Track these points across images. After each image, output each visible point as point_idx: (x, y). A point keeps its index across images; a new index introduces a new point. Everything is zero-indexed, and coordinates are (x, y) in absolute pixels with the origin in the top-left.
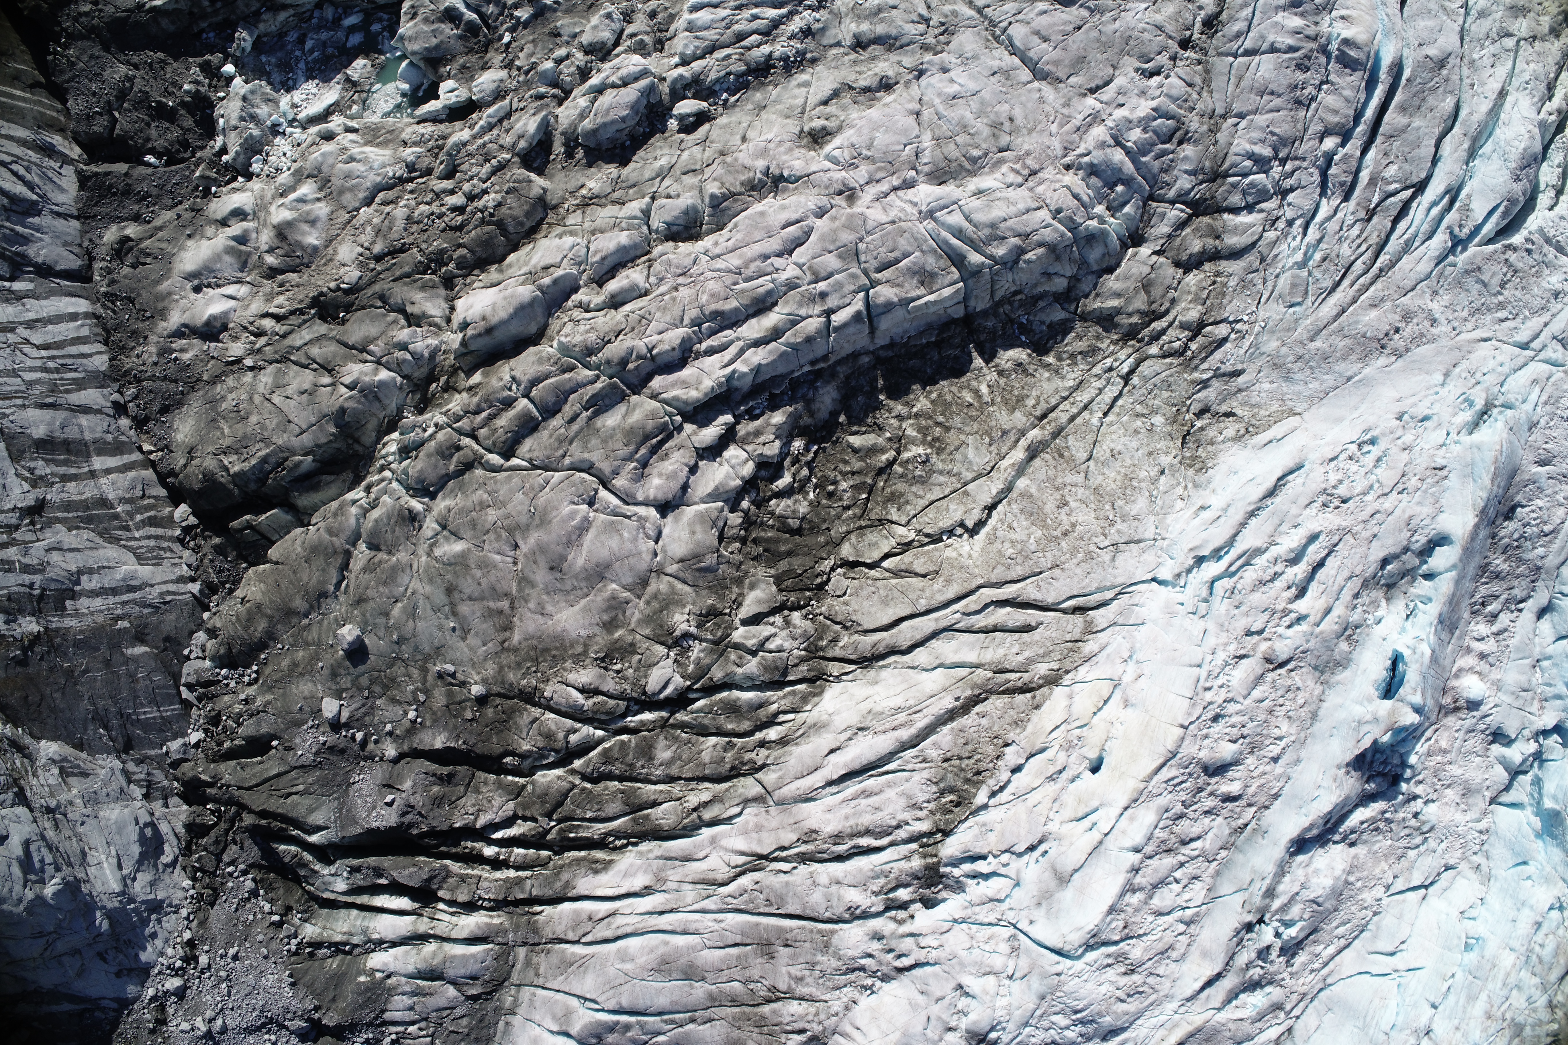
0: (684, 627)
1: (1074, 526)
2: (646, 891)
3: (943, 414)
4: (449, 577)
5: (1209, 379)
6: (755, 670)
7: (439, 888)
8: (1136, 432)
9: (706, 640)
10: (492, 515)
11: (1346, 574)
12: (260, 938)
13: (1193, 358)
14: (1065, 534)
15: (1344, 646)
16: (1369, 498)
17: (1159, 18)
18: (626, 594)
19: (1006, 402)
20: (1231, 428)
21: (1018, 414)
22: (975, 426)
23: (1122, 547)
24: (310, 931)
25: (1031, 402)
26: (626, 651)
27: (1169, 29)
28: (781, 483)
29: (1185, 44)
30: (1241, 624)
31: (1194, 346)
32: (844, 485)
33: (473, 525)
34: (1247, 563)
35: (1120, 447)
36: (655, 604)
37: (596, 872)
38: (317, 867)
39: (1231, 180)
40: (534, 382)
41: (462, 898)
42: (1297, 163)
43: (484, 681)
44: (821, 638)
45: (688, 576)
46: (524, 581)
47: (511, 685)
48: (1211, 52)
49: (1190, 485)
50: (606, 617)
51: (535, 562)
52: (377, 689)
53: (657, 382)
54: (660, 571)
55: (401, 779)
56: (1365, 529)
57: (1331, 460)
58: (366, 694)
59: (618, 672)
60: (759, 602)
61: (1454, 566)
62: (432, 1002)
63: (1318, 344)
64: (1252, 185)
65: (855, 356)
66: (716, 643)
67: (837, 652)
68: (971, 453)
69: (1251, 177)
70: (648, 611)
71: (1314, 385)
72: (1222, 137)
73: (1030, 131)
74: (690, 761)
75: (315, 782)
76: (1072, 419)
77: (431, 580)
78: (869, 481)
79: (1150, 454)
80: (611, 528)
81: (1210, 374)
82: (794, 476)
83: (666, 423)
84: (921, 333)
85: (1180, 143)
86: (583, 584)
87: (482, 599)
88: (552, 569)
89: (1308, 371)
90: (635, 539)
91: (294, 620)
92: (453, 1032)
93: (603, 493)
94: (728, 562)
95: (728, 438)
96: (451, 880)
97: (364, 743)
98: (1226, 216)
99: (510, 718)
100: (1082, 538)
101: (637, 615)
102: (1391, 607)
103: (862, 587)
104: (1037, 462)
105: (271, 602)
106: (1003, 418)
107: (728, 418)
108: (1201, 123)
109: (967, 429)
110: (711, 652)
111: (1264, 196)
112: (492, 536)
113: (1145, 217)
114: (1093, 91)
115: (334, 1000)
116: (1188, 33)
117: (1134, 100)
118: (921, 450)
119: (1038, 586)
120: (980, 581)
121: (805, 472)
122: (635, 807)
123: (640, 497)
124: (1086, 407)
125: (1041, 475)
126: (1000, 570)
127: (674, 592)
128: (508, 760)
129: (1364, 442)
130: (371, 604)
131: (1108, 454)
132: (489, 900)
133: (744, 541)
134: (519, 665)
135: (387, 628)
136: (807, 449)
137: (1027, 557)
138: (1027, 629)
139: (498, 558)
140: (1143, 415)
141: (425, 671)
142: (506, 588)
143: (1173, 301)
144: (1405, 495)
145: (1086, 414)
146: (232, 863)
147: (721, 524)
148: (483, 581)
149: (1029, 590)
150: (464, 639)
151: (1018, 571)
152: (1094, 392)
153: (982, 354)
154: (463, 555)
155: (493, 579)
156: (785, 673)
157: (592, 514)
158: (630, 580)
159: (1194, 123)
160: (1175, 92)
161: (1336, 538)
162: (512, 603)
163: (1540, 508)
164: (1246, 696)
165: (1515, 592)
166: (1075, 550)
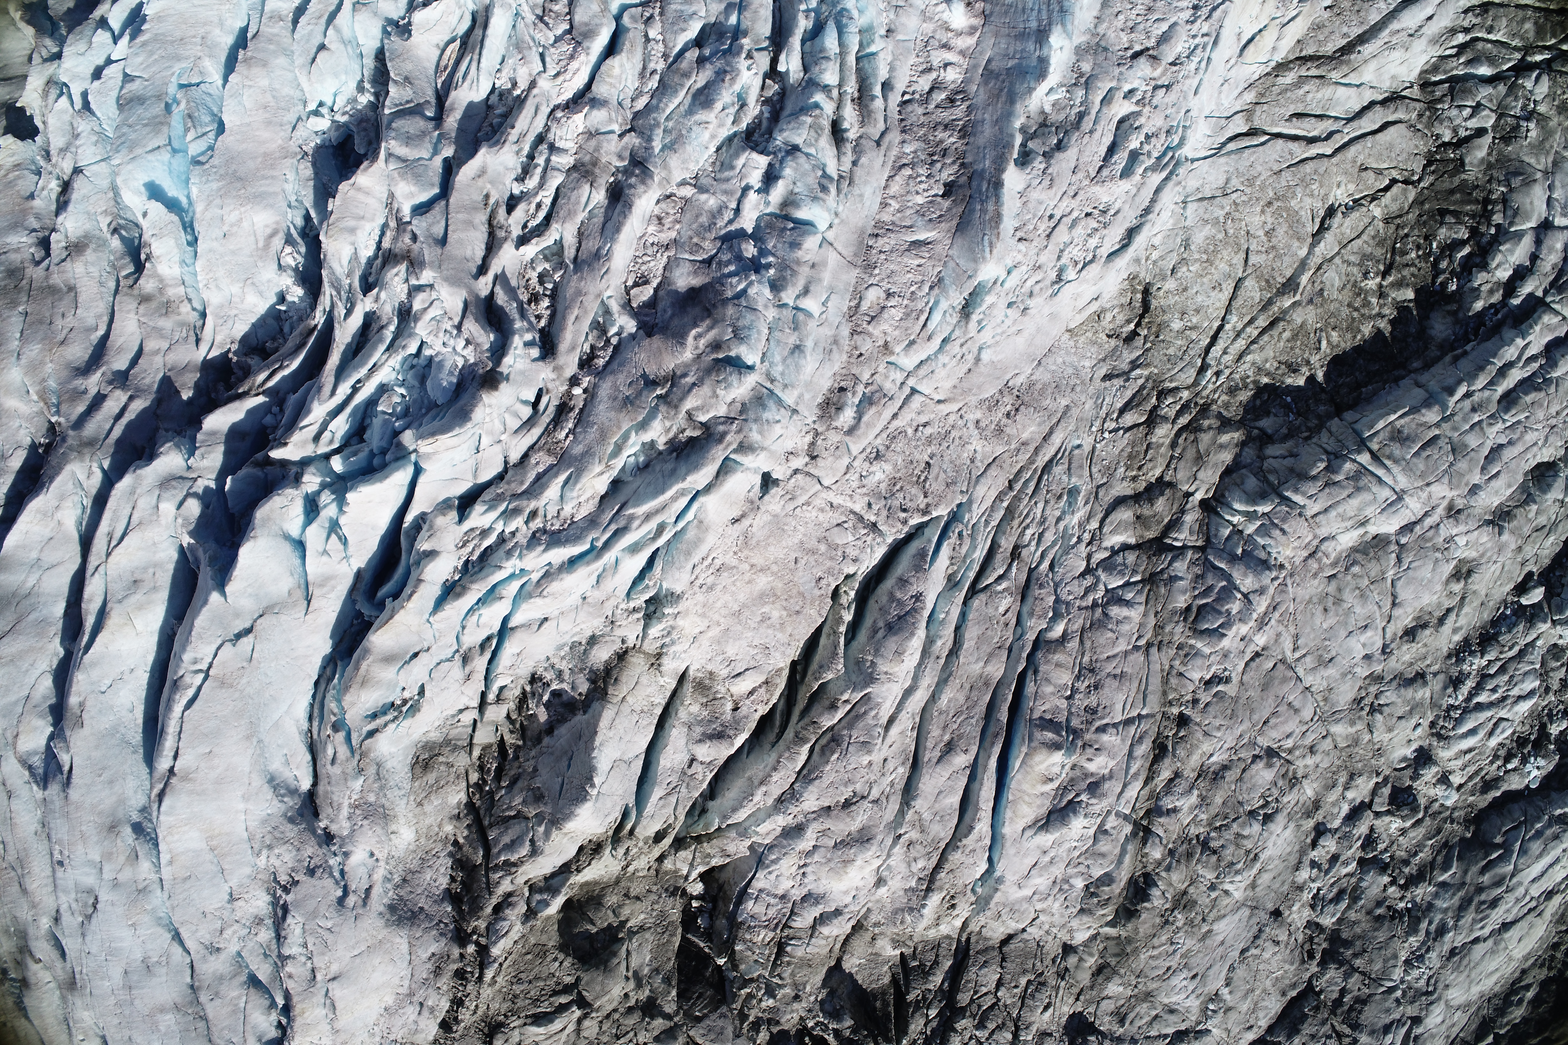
0: (1528, 127)
1: (1262, 212)
3: (1353, 320)
5: (1133, 369)
6: (1479, 93)
8: (1197, 311)
11: (1096, 137)
13: (1152, 390)
14: (1270, 203)
15: (1085, 68)
16: (1075, 214)
17: (1206, 747)
19: (1308, 333)
20: (1109, 321)
21: (1298, 322)
22: (1332, 308)
23: (1219, 192)
25: (1286, 335)
27: (1199, 735)
28: (1462, 253)
29: (1183, 721)
30: (1170, 98)
31: (1154, 400)
32: (1412, 255)
35: (1212, 295)
39: (1138, 578)
42: (1084, 604)
44: (1429, 118)
45: (1528, 169)
48: (1159, 717)
49: (1145, 260)
54: (1546, 173)
56: (1082, 181)
60: (1478, 149)
63: (1064, 402)
64: (1122, 573)
65: (1427, 366)
68: (1336, 282)
69: (1121, 583)
70: (1551, 140)
71: (1060, 360)
72: (1152, 621)
73: (1309, 601)
76: (1253, 319)
78: (1397, 259)
79: (1184, 290)
81: (1132, 375)
82: (1452, 261)
83: (1556, 295)
84: (1375, 393)
85: (1188, 609)
89: (1066, 375)
90: (1565, 199)
94: (1498, 182)
95: (1511, 286)
98: (1132, 541)
100: (1257, 200)
102: (1039, 104)
103: (1403, 161)
104: (1289, 272)
106: (1311, 317)
107: (1513, 303)
108: (1172, 633)
109: (1337, 304)
111: (1107, 565)
113: (1206, 529)
114: (1257, 655)
116: (1181, 734)
117: (1235, 645)
118: (1368, 285)
119: (1290, 155)
120: (1331, 161)
121: (1443, 265)
123: (1565, 234)
124: (1238, 334)
125: (1286, 260)
126: (1321, 171)
127: (1536, 158)
131: (1223, 287)
133: (1488, 201)
136: (1444, 284)
137: (1301, 181)
138: (1296, 117)
140: (1190, 329)
143: (1173, 445)
144: (1050, 210)
145: (1239, 325)
147: (1508, 214)
149: (1296, 152)
151: (1309, 170)
152: (1231, 350)
153: (1318, 382)
156: (1451, 89)
159: (1178, 632)
160: (1199, 661)
161: (1105, 172)
163: (917, 193)
164: (1175, 24)
165: (920, 111)
166: (1262, 188)
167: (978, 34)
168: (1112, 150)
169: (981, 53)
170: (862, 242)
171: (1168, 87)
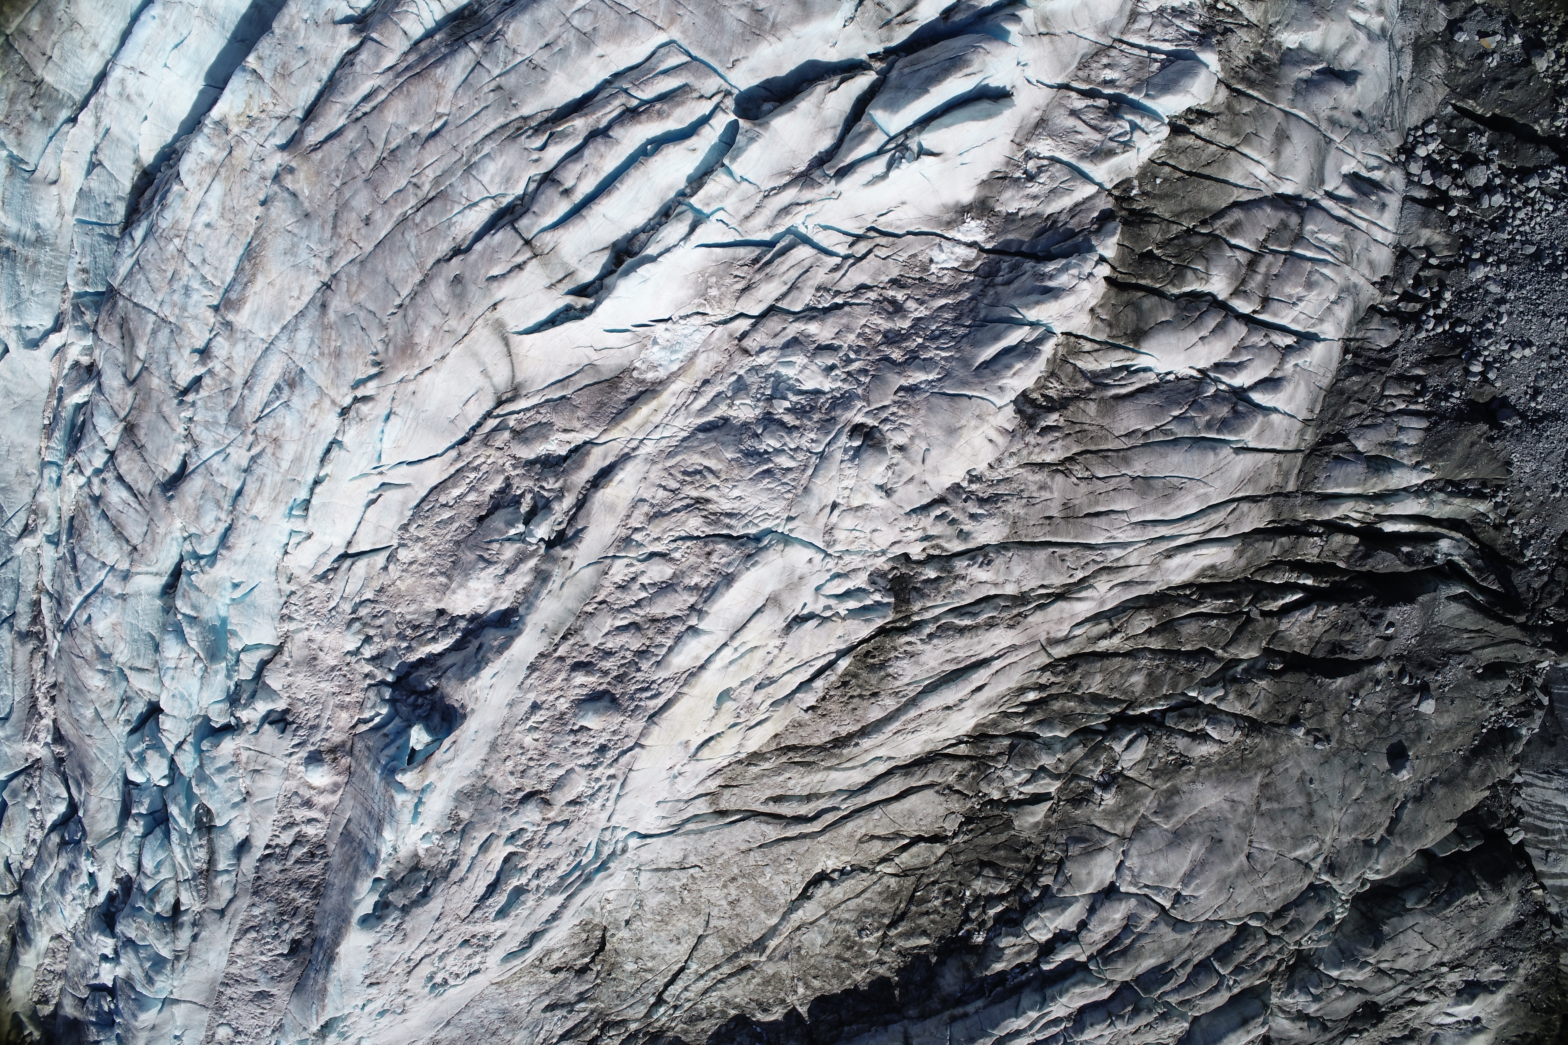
0: (1106, 796)
1: (725, 886)
2: (1169, 554)
3: (842, 969)
4: (1309, 827)
5: (578, 1002)
6: (1044, 756)
7: (1357, 545)
8: (653, 958)
9: (1086, 779)
10: (1266, 881)
11: (467, 884)
12: (1528, 505)
13: (596, 1022)
14: (734, 879)
15: (464, 815)
16: (443, 951)
18: (1156, 820)
19: (781, 981)
20: (555, 959)
21: (771, 972)
22: (812, 961)
23: (676, 866)
24: (1482, 507)
25: (757, 980)
26: (1162, 772)
28: (999, 908)
30: (572, 832)
31: (596, 1032)
32: (937, 903)
33: (1283, 872)
34: (562, 878)
35: (671, 946)
36: (1130, 811)
37: (1213, 567)
38: (1463, 563)
40: (1215, 990)
41: (1338, 539)
43: (1290, 737)
44: (974, 777)
45: (1097, 835)
46: (1245, 829)
47: (1268, 737)
49: (598, 910)
50: (1176, 799)
51: (1234, 846)
52: (1383, 722)
53: (1107, 993)
54: (1122, 838)
55: (1376, 647)
56: (448, 924)
57: (477, 971)
58: (1394, 717)
59: (1172, 753)
60: (1032, 814)
61: (357, 904)
62: (1379, 436)
65: (923, 1017)
66: (1075, 777)
67: (960, 766)
68: (819, 940)
70: (1136, 806)
71: (479, 1011)
74: (1113, 673)
75: (1450, 639)
76: (716, 968)
77: (1325, 822)
78: (913, 908)
79: (640, 940)
80: (1164, 876)
81: (578, 1007)
82: (984, 912)
83: (1104, 964)
84: (858, 1034)
86: (1194, 827)
87: (1283, 811)
88: (1220, 841)
89: (486, 1022)
90: (1142, 868)
91: (1445, 776)
92: (1364, 402)
93: (1167, 905)
94: (1056, 845)
95: (1047, 949)
96: (1346, 554)
97: (1402, 674)
99: (1272, 707)
100: (718, 876)
101: (1147, 802)
102: (412, 848)
103: (932, 823)
104: (756, 937)
105: (1462, 793)
106: (785, 969)
107: (1046, 967)
109: (820, 958)
110: (1082, 769)
112: (1269, 865)
115: (1473, 444)
118: (865, 939)
119: (764, 835)
120: (820, 839)
121: (973, 915)
122: (1166, 627)
123: (1133, 902)
124: (702, 976)
125: (753, 926)
126: (802, 850)
127: (1112, 823)
128: (1279, 667)
129: (441, 985)
130: (1378, 798)
131: (683, 941)
132: (1313, 535)
133: (1038, 860)
134: (1259, 755)
135: (1368, 777)
136: (970, 934)
137: (774, 861)
138: (778, 799)
139: (1266, 847)
140: (645, 971)
141: (1340, 741)
142: (1262, 822)
144: (406, 957)
145: (702, 971)
146: (1540, 573)
147: (1061, 879)
148: (1281, 826)
149: (773, 832)
150: (1304, 773)
151: (784, 849)
152: (693, 988)
153: (799, 1015)
154: (1295, 847)
155: (1272, 829)
156: (1012, 747)
157: (1179, 887)
158: (1151, 832)
161: (478, 914)
162: (1258, 808)
163: (262, 953)
164: (570, 771)
165: (278, 868)
166: (723, 867)
167: (340, 792)
168: (492, 889)
169: (343, 811)
170: (214, 989)
171: (566, 823)
